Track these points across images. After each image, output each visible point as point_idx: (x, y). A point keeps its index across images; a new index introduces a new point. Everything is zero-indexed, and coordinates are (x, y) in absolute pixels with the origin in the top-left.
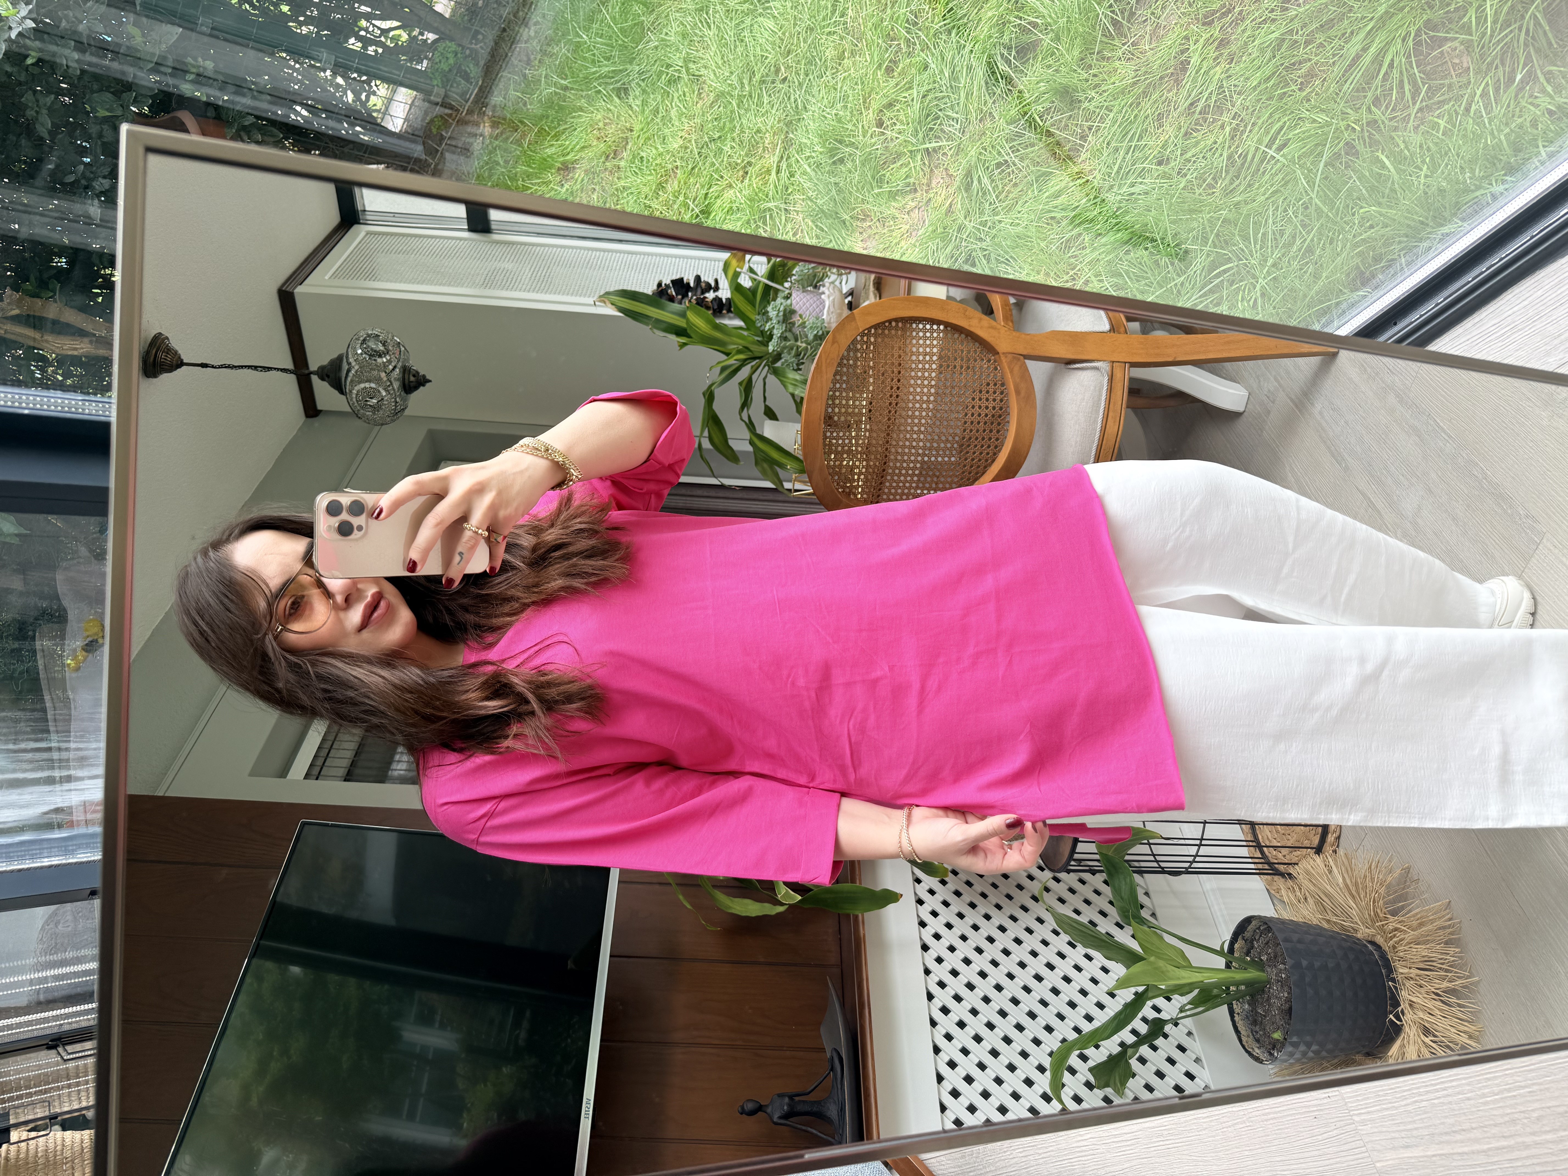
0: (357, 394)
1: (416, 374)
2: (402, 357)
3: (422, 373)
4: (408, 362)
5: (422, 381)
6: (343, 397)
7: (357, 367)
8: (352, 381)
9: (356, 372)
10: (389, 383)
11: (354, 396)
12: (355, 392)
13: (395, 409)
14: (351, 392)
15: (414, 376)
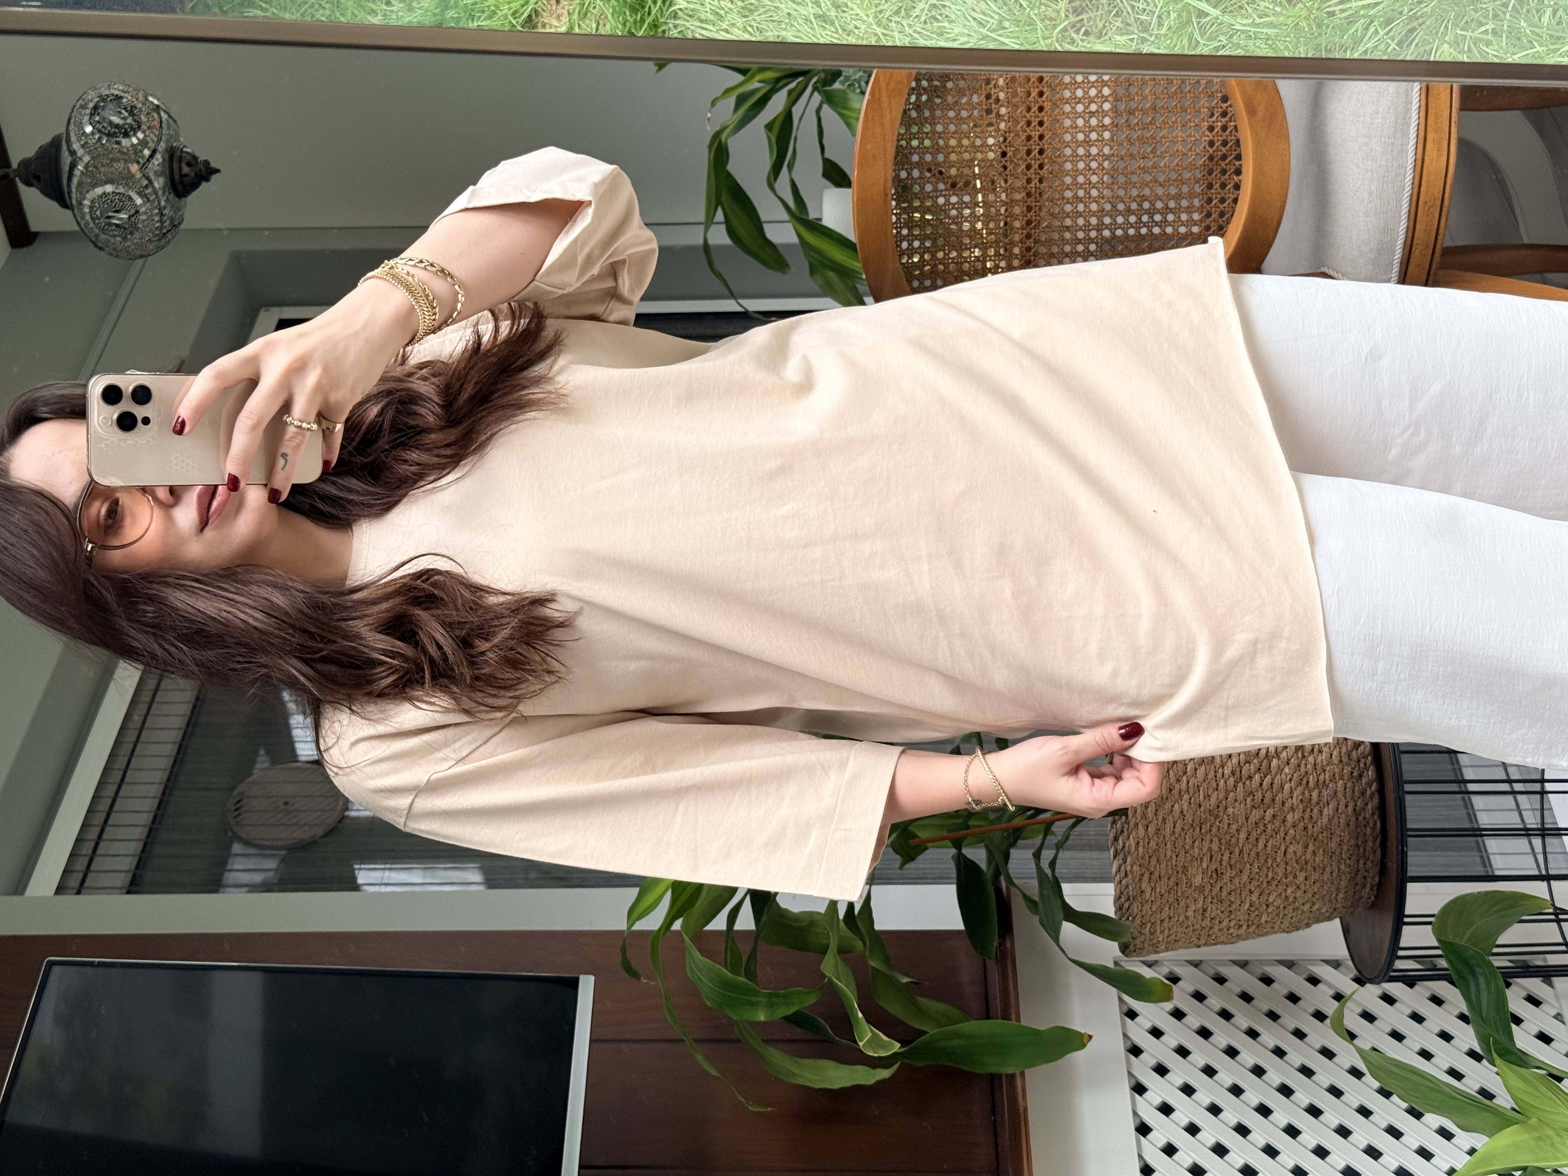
0: (91, 207)
1: (193, 161)
2: (165, 131)
3: (202, 157)
4: (177, 140)
5: (206, 172)
6: (69, 212)
7: (87, 159)
8: (80, 184)
9: (86, 166)
10: (145, 182)
11: (87, 210)
12: (87, 202)
13: (162, 227)
14: (80, 203)
15: (189, 164)
